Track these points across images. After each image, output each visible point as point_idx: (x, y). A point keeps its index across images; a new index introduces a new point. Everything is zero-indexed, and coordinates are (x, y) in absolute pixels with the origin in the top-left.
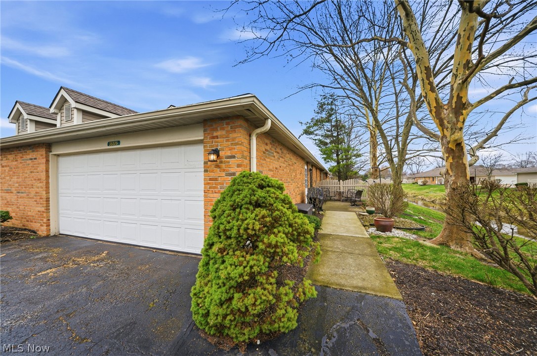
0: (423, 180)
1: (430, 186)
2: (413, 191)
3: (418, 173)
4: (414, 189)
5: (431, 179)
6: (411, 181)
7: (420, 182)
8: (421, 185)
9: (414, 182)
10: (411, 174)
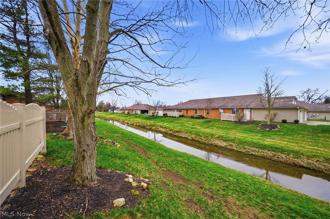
0: (127, 111)
1: (131, 115)
2: (123, 118)
3: (125, 107)
4: (123, 117)
5: (131, 111)
6: (122, 112)
7: (126, 112)
8: (127, 114)
9: (124, 112)
10: (122, 108)
